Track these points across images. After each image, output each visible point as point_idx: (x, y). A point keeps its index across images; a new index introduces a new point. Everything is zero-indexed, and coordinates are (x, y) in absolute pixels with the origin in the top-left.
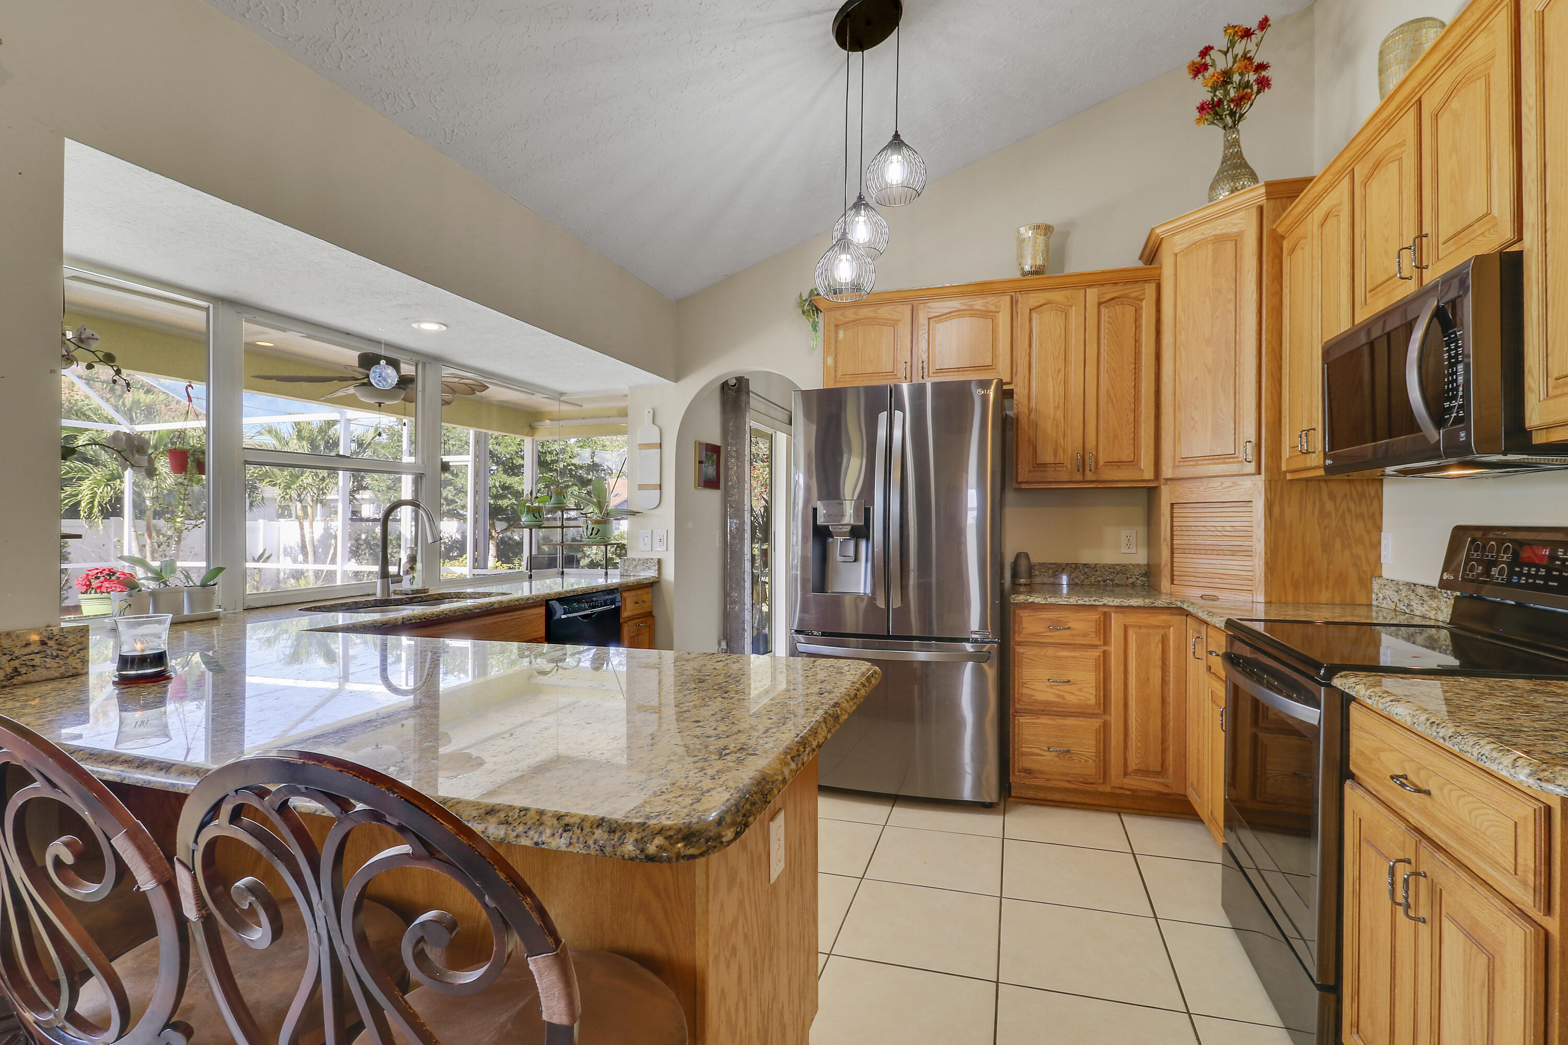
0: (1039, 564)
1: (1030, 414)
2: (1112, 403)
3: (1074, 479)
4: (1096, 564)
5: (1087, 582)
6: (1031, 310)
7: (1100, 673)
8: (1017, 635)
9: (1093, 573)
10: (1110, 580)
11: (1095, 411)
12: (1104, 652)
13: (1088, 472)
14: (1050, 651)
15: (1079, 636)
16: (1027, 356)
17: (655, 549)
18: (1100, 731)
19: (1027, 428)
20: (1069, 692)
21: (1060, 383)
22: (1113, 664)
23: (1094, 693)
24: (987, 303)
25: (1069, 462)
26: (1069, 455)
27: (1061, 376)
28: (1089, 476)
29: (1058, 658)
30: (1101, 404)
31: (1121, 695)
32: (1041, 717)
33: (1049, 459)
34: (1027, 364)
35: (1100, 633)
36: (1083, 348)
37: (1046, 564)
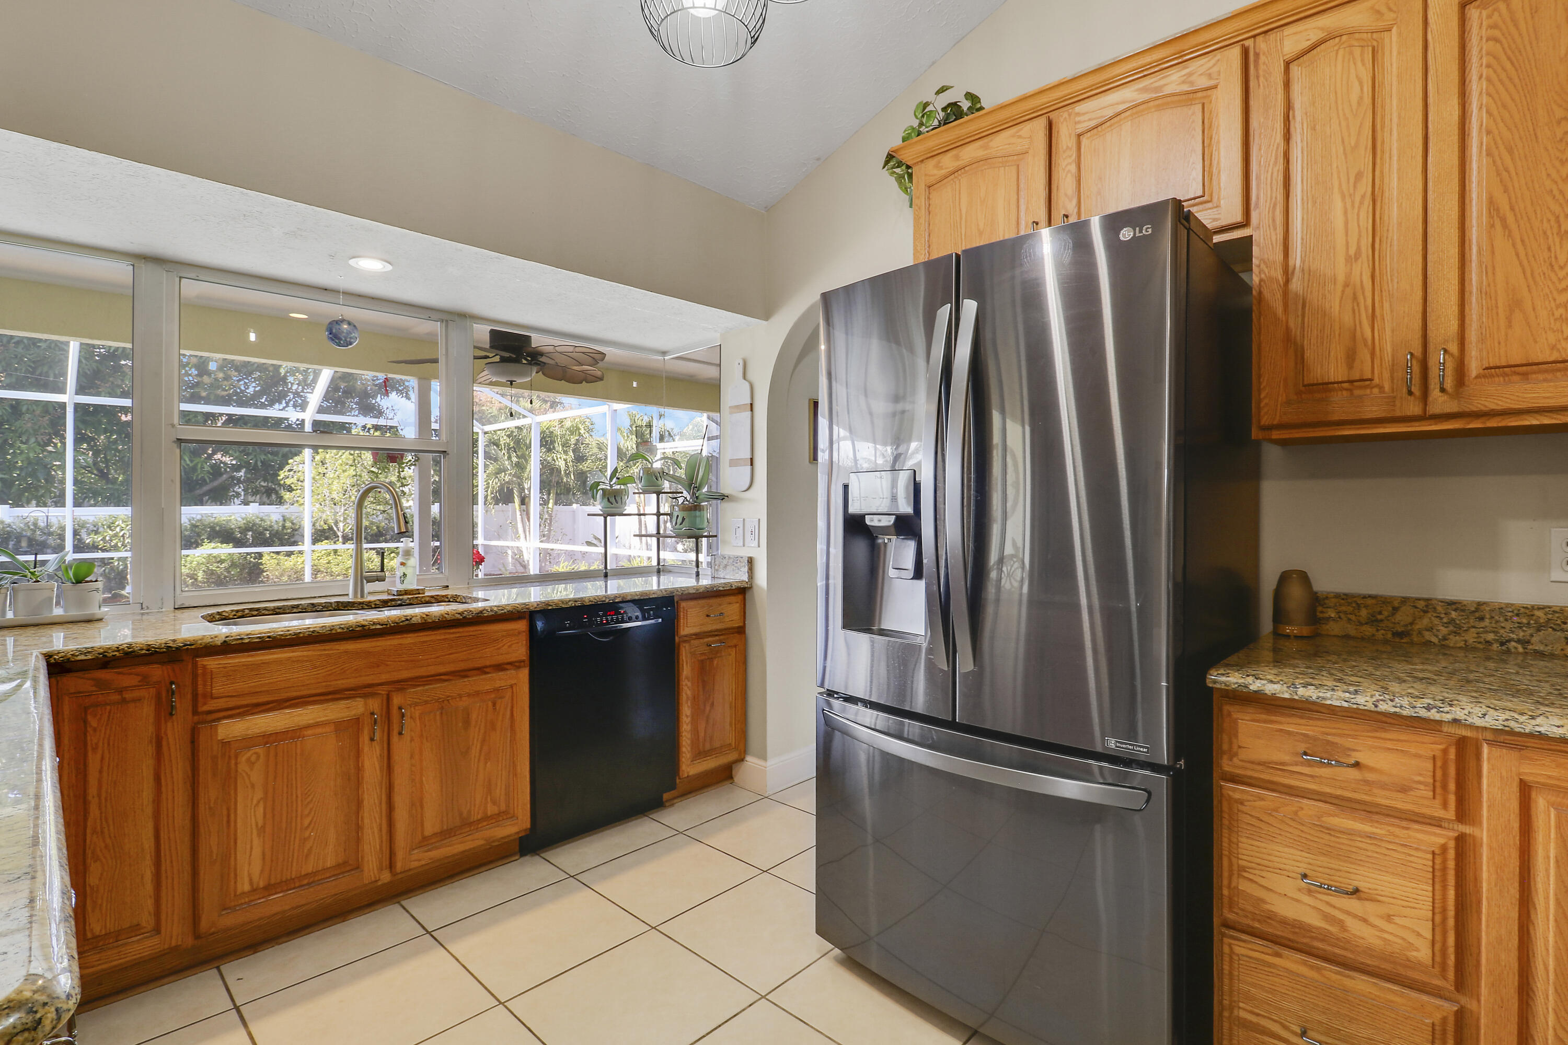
0: (1337, 596)
1: (1287, 282)
2: (1505, 226)
3: (1398, 413)
4: (1479, 604)
5: (1454, 640)
6: (1287, 64)
7: (1444, 888)
8: (1225, 757)
9: (1472, 622)
10: (1519, 641)
11: (1454, 251)
12: (1461, 840)
13: (1435, 393)
14: (1310, 807)
15: (1383, 786)
16: (1281, 160)
17: (746, 544)
18: (1444, 1032)
19: (1280, 311)
20: (1355, 916)
21: (1361, 203)
22: (1485, 875)
23: (1429, 935)
24: (1190, 74)
25: (1386, 375)
26: (1388, 357)
27: (1365, 186)
28: (1440, 403)
29: (1329, 830)
30: (1474, 234)
31: (1510, 959)
32: (1286, 952)
33: (1335, 370)
34: (1281, 178)
35: (1445, 787)
36: (1419, 116)
37: (1353, 596)
